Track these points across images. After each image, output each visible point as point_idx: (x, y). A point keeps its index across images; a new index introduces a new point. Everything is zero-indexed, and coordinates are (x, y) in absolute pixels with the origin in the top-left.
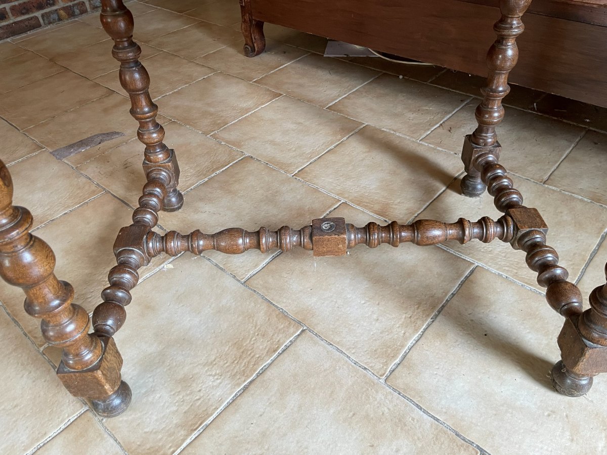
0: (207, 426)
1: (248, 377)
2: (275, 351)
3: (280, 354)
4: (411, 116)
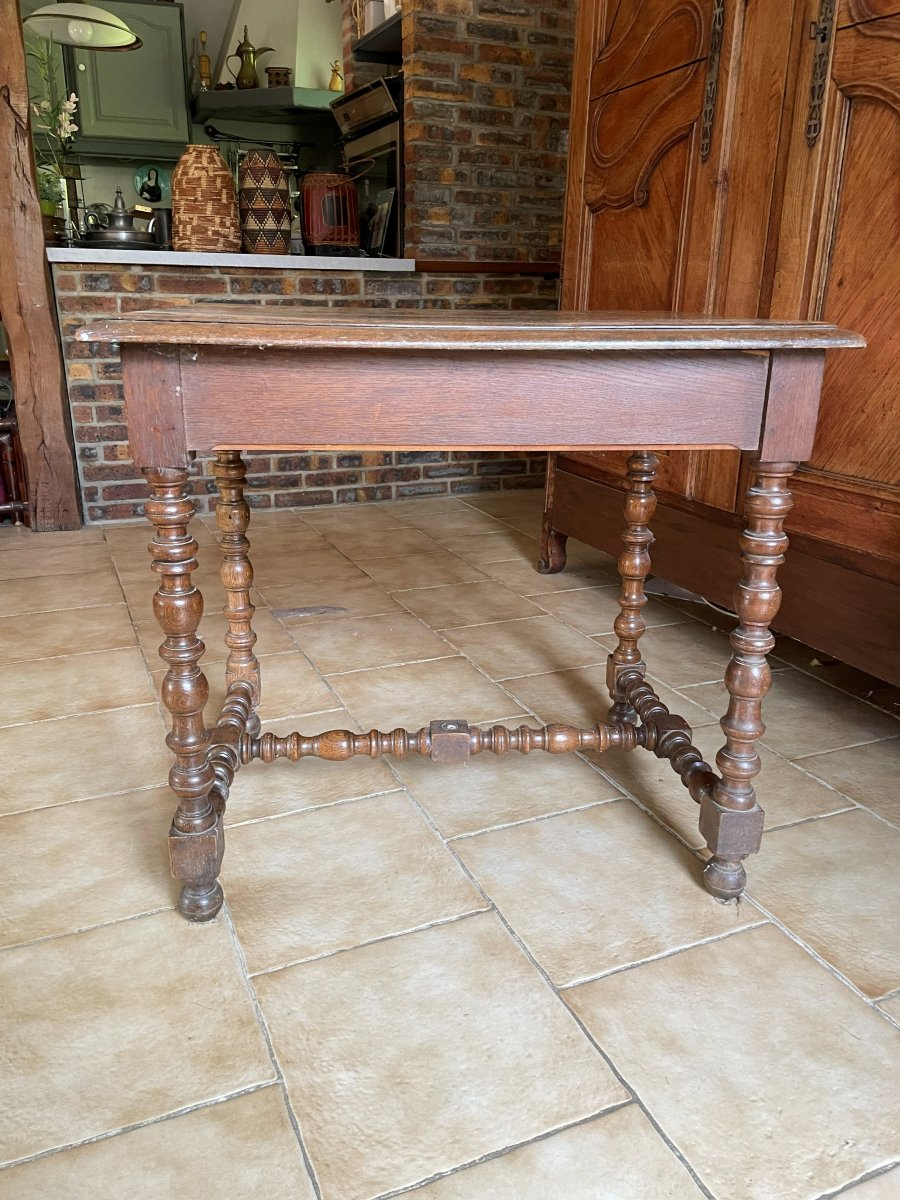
1: (326, 802)
2: (364, 795)
3: (366, 798)
4: (689, 666)
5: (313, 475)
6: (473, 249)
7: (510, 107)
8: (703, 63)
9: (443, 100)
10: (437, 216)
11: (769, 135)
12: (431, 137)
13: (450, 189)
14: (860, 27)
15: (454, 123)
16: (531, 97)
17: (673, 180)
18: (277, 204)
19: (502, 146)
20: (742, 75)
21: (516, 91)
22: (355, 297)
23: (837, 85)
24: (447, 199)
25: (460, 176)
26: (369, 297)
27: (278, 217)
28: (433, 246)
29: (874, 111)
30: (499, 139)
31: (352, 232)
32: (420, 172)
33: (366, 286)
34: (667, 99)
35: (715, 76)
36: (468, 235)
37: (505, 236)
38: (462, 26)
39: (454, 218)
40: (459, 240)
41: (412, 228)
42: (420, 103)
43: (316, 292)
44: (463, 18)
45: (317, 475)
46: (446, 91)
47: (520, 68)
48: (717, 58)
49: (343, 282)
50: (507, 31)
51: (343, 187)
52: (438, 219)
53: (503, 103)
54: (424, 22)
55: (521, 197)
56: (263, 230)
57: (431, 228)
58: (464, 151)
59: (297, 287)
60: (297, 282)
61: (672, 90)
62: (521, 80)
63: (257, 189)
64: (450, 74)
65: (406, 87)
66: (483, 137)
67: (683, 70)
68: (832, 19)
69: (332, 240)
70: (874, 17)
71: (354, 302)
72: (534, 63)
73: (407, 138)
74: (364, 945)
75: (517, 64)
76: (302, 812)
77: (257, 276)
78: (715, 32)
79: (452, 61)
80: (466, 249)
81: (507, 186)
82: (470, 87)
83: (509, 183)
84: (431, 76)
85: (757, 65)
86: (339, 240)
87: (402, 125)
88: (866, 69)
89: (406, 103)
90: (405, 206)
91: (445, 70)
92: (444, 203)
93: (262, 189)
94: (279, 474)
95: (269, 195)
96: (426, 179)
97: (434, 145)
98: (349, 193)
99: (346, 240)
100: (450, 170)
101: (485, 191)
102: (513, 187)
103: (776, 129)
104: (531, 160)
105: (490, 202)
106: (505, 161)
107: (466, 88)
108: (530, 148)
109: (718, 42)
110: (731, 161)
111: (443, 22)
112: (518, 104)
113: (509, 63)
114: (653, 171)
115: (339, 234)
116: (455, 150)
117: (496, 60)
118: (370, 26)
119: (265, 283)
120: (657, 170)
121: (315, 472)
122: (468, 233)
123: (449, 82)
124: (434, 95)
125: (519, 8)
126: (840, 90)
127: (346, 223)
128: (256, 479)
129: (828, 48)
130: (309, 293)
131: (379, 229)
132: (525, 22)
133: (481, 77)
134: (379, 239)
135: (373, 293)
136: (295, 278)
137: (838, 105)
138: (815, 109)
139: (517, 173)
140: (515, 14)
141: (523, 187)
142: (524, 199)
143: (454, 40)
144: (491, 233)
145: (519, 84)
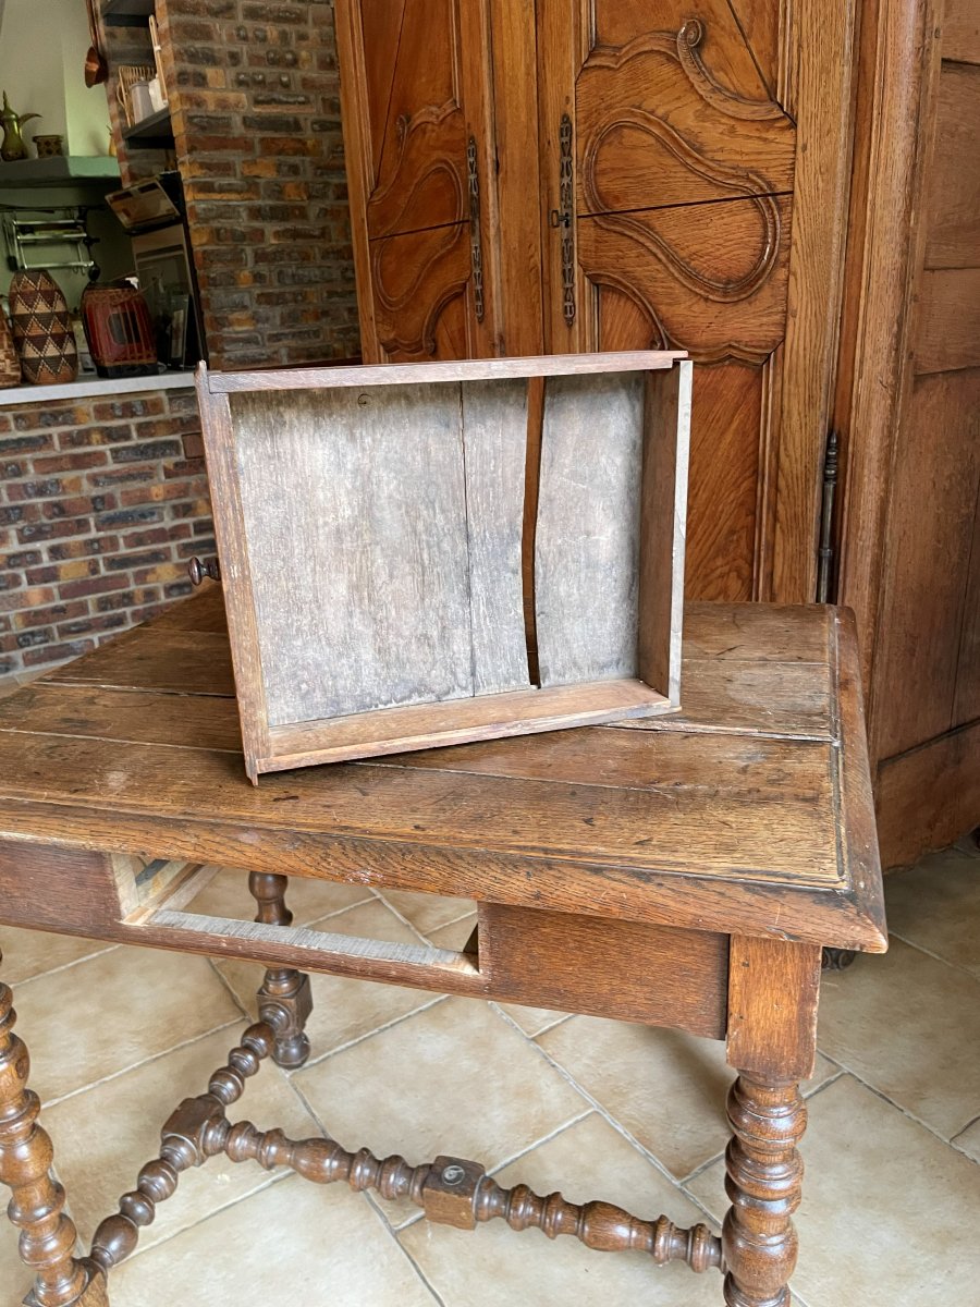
5: (138, 611)
6: (284, 352)
7: (302, 200)
8: (466, 225)
9: (229, 200)
10: (239, 322)
11: (533, 307)
12: (220, 240)
13: (250, 292)
14: (596, 218)
15: (243, 223)
16: (324, 187)
17: (456, 333)
18: (55, 329)
19: (300, 241)
20: (503, 243)
21: (306, 183)
22: (160, 417)
23: (584, 271)
24: (247, 301)
25: (258, 277)
26: (176, 415)
27: (59, 341)
28: (239, 353)
29: (619, 301)
30: (296, 234)
31: (147, 348)
32: (214, 279)
33: (170, 405)
34: (438, 255)
35: (478, 240)
36: (276, 338)
37: (316, 334)
38: (237, 120)
39: (258, 321)
40: (267, 344)
41: (213, 338)
42: (203, 206)
43: (115, 417)
44: (238, 113)
45: (145, 609)
46: (230, 191)
47: (308, 159)
48: (477, 223)
49: (144, 403)
50: (288, 122)
51: (129, 302)
52: (239, 325)
53: (293, 196)
54: (196, 120)
55: (327, 292)
56: (44, 358)
57: (234, 335)
58: (259, 251)
59: (92, 414)
60: (91, 410)
61: (442, 247)
62: (310, 170)
63: (31, 315)
64: (231, 173)
65: (185, 188)
66: (277, 234)
67: (450, 227)
68: (572, 207)
69: (125, 359)
70: (607, 211)
71: (159, 422)
72: (322, 152)
73: (195, 242)
74: (206, 1219)
75: (304, 155)
76: (139, 1066)
77: (44, 409)
78: (472, 197)
79: (231, 159)
80: (276, 352)
81: (311, 282)
82: (257, 184)
83: (313, 279)
84: (210, 176)
85: (514, 236)
86: (133, 358)
87: (187, 228)
88: (606, 259)
89: (188, 205)
90: (202, 313)
91: (226, 169)
92: (245, 308)
93: (35, 314)
94: (100, 615)
95: (45, 320)
96: (221, 285)
97: (224, 248)
98: (137, 308)
99: (141, 358)
100: (246, 273)
101: (288, 290)
102: (317, 282)
103: (538, 301)
104: (333, 252)
105: (296, 301)
106: (305, 257)
107: (251, 185)
108: (330, 241)
109: (476, 207)
110: (504, 324)
111: (217, 118)
112: (310, 197)
113: (295, 154)
114: (436, 323)
115: (132, 351)
116: (249, 250)
117: (280, 153)
118: (139, 116)
119: (54, 416)
120: (440, 321)
121: (140, 607)
122: (276, 335)
123: (232, 181)
124: (218, 196)
125: (298, 96)
126: (587, 276)
127: (138, 340)
128: (75, 624)
129: (572, 233)
130: (107, 420)
131: (177, 338)
132: (307, 110)
133: (266, 172)
134: (179, 349)
135: (179, 411)
136: (90, 407)
137: (587, 291)
138: (568, 292)
139: (319, 267)
140: (294, 103)
141: (328, 281)
142: (331, 294)
143: (231, 136)
144: (300, 332)
145: (308, 174)
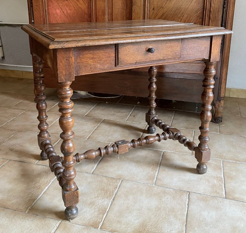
0: (108, 212)
2: (116, 188)
3: (119, 188)
76: (112, 203)
